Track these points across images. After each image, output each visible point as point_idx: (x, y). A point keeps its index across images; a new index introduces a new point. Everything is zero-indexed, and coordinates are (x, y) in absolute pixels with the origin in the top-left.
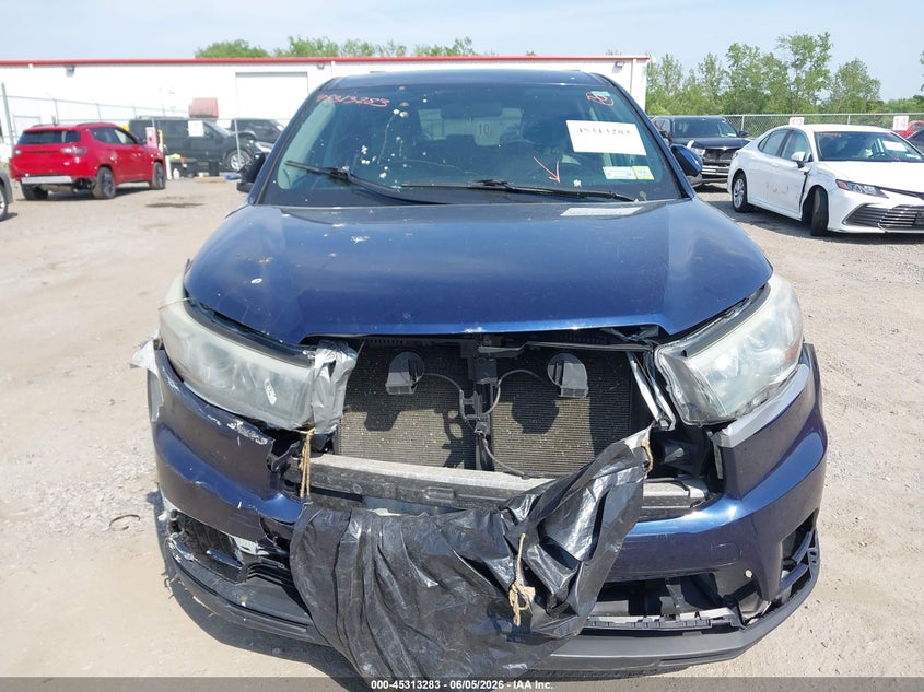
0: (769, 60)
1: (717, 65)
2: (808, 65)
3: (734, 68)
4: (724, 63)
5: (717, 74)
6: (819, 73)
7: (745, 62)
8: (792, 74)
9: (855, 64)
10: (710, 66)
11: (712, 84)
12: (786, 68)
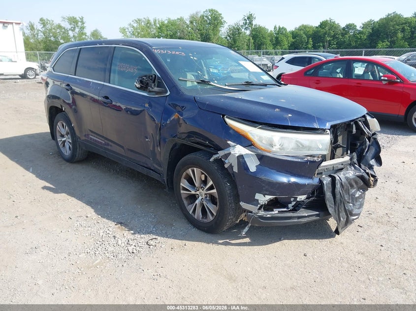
0: (59, 27)
1: (35, 27)
2: (77, 30)
3: (44, 29)
4: (39, 26)
5: (36, 31)
6: (82, 34)
7: (49, 26)
8: (71, 34)
9: (96, 31)
10: (32, 27)
11: (34, 36)
12: (68, 31)
